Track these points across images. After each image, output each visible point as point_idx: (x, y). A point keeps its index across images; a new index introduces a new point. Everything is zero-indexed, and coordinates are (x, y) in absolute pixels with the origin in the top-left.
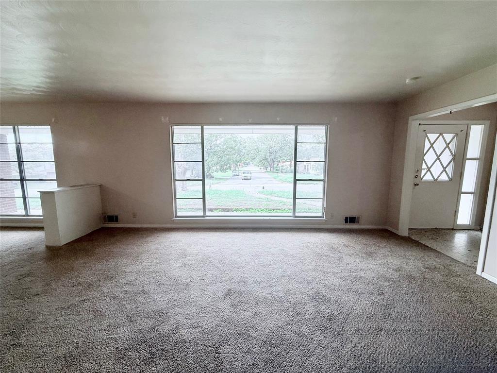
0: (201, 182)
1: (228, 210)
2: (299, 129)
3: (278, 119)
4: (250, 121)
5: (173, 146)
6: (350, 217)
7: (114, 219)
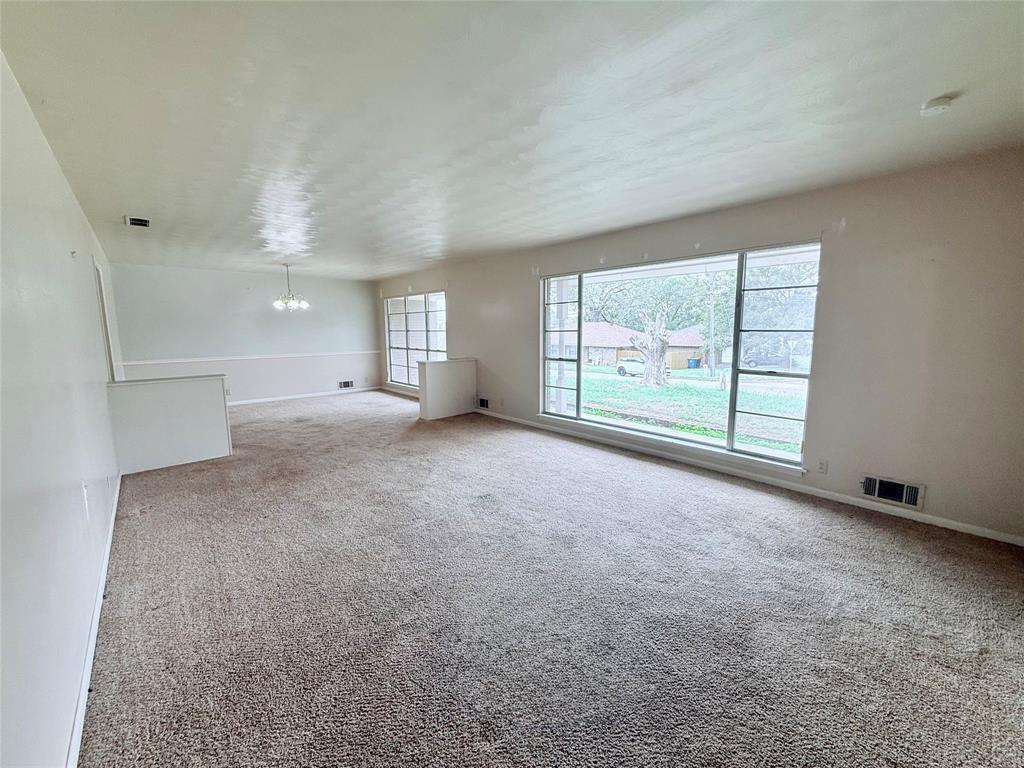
0: (575, 365)
1: (667, 424)
2: (751, 258)
3: (697, 246)
4: (646, 257)
5: (545, 308)
6: (881, 482)
7: (484, 403)
